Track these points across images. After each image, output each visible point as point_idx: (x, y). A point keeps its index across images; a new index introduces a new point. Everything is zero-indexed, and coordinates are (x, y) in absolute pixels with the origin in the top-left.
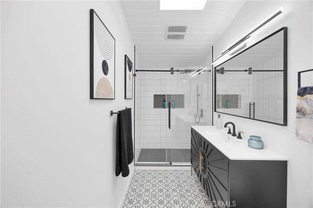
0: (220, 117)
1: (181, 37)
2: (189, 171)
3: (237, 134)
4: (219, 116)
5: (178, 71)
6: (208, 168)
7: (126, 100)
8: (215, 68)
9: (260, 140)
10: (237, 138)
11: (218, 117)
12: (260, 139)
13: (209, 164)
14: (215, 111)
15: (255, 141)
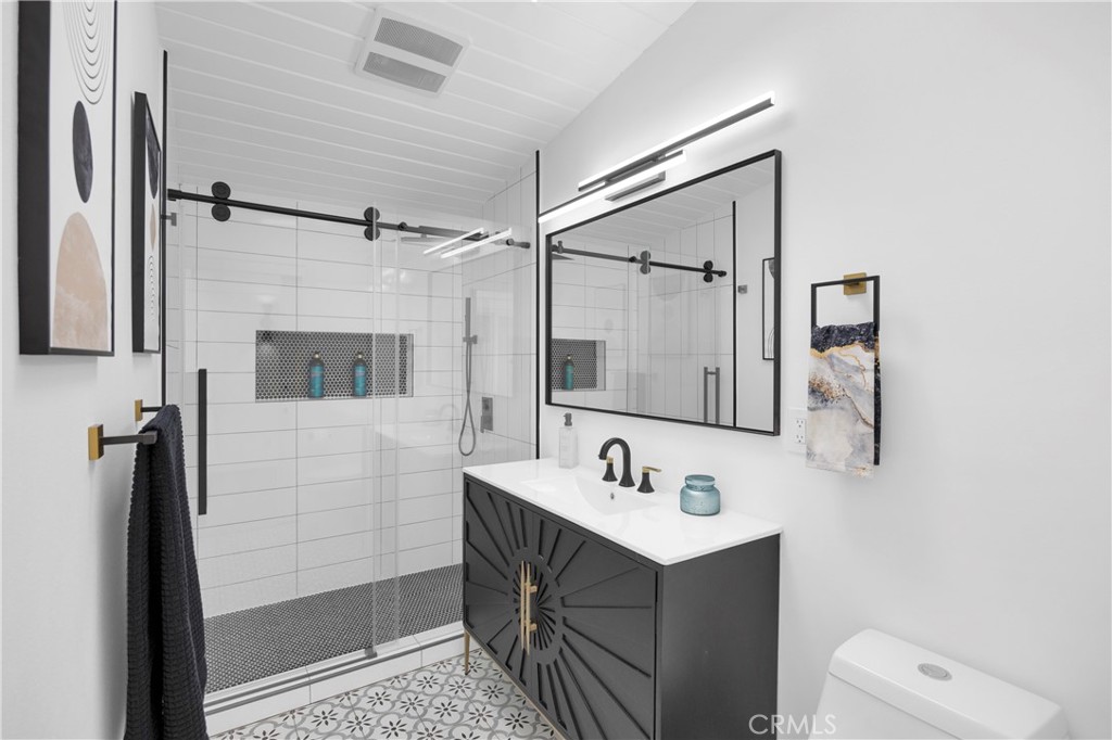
0: (571, 424)
1: (432, 82)
2: (454, 662)
3: (637, 479)
4: (568, 421)
5: (402, 227)
6: (559, 621)
7: (140, 357)
8: (549, 237)
9: (712, 486)
10: (640, 490)
11: (566, 424)
12: (710, 483)
13: (564, 605)
14: (548, 401)
15: (702, 490)
